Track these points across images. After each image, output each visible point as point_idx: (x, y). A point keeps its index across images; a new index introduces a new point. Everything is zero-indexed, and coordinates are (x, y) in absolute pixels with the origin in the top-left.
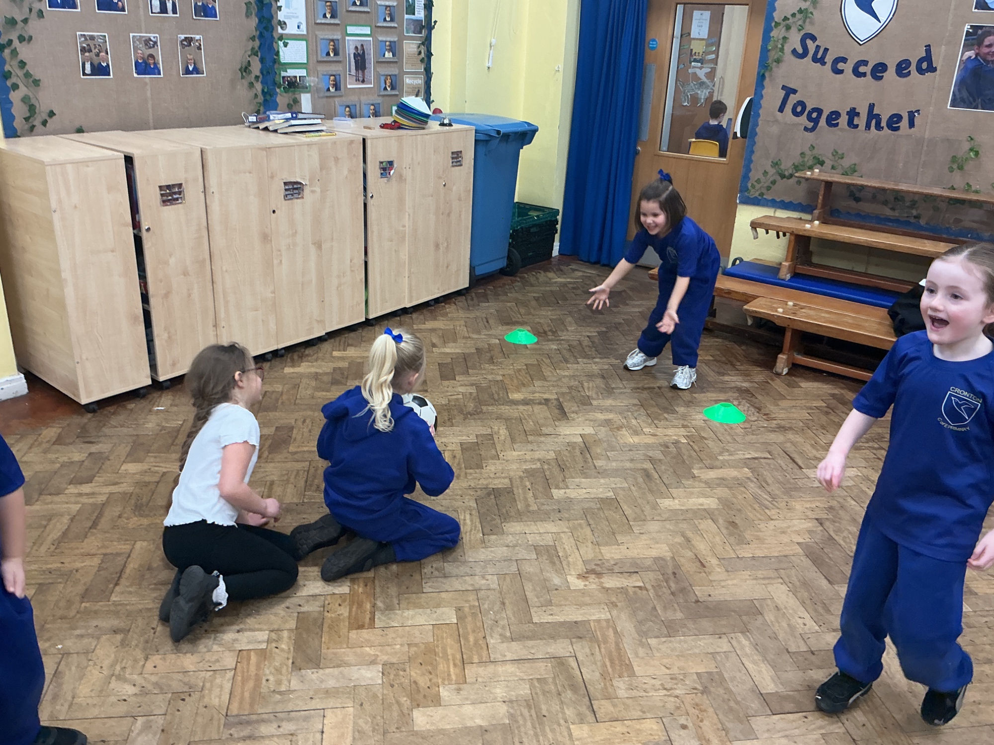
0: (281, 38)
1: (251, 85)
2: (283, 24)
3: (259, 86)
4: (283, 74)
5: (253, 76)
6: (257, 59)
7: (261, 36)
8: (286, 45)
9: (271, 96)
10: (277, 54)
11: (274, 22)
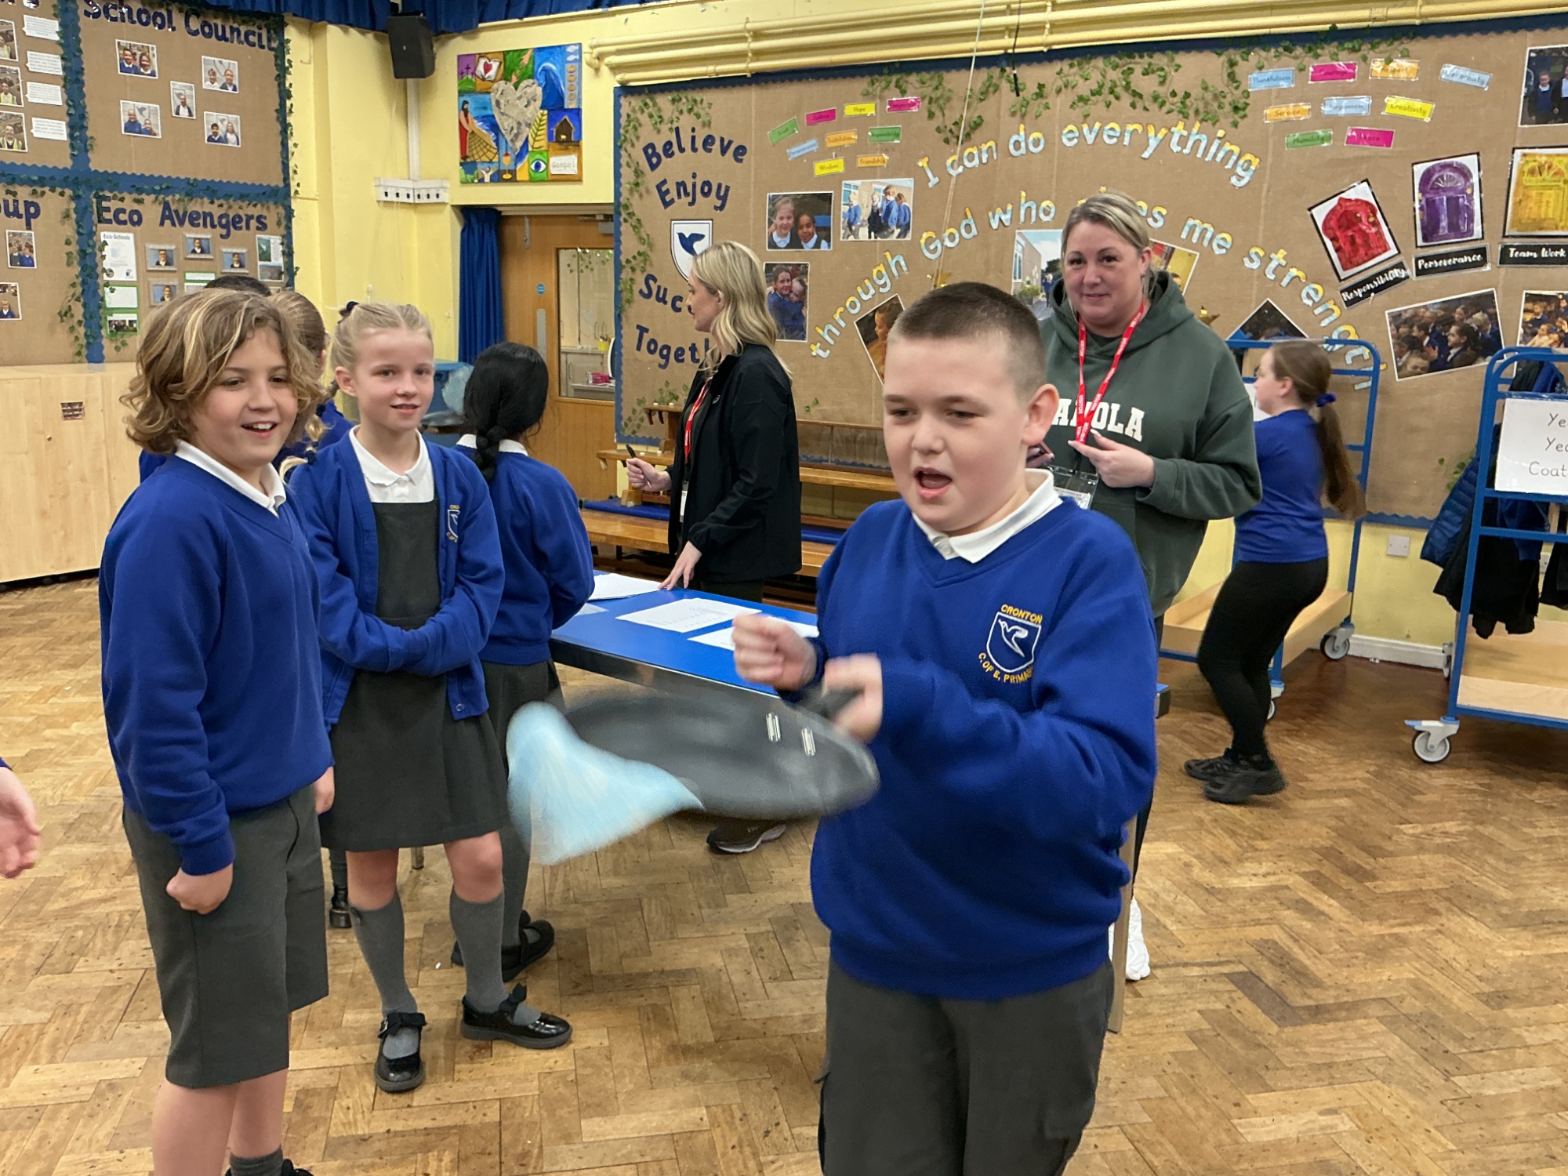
0: (107, 284)
1: (72, 329)
2: (110, 272)
3: (82, 330)
4: (109, 318)
5: (76, 320)
6: (79, 305)
7: (84, 283)
8: (112, 291)
9: (95, 338)
10: (103, 299)
11: (99, 270)
